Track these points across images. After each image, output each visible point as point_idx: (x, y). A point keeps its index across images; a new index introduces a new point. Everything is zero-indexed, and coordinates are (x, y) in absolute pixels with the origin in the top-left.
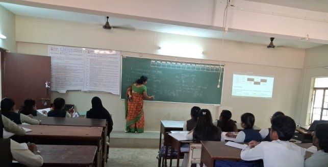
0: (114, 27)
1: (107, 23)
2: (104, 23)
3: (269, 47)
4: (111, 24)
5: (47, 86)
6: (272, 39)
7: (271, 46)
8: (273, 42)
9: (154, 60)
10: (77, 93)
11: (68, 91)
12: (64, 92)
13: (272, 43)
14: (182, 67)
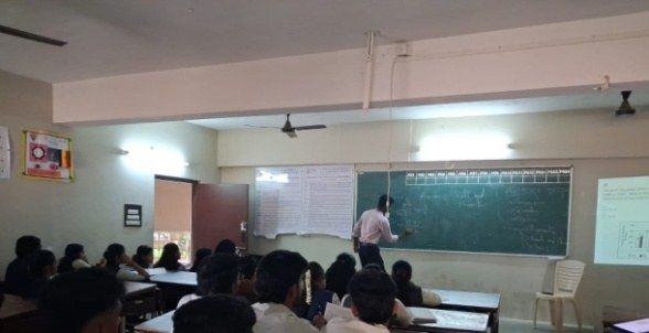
0: (300, 129)
1: (288, 123)
2: (283, 125)
3: (619, 113)
4: (293, 125)
5: (242, 229)
6: (626, 95)
7: (626, 110)
8: (630, 100)
9: (411, 172)
10: (290, 238)
11: (279, 236)
12: (273, 237)
13: (625, 103)
14: (470, 180)
